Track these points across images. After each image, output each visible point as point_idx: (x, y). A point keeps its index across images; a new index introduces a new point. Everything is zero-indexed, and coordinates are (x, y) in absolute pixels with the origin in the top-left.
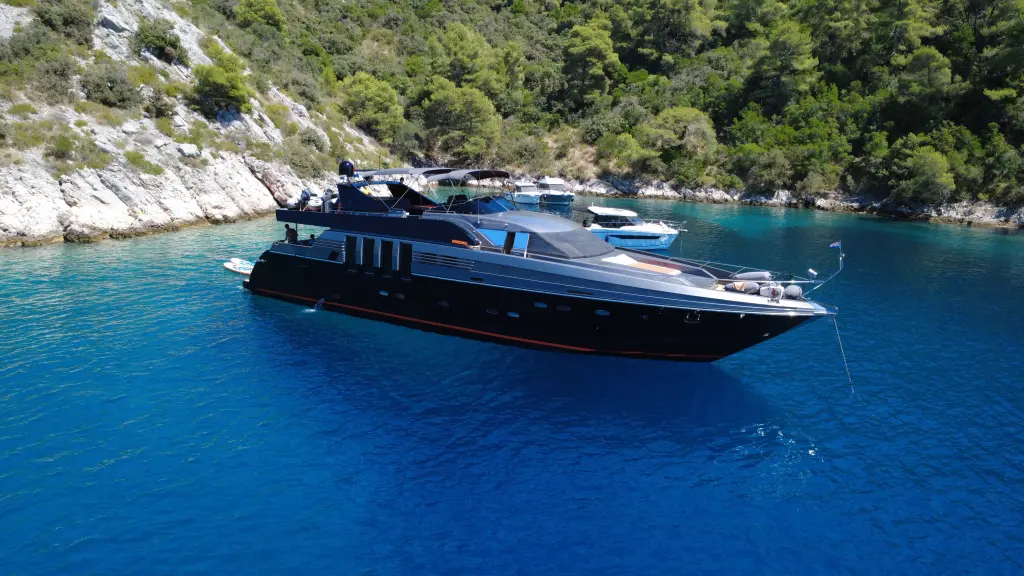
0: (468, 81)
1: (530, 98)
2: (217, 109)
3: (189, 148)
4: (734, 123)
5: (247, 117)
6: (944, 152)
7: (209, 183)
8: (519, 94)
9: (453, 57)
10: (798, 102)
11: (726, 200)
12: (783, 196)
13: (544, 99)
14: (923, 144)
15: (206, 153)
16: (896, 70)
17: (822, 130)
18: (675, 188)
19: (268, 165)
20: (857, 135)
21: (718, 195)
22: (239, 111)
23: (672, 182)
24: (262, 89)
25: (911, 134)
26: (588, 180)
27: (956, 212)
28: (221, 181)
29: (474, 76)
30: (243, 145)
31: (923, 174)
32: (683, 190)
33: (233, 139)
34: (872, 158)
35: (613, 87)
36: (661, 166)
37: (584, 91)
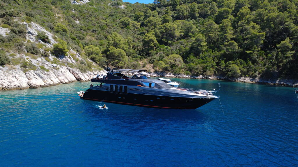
0: (119, 47)
1: (134, 52)
2: (59, 55)
3: (55, 65)
4: (187, 58)
5: (67, 57)
6: (238, 65)
7: (60, 74)
8: (132, 51)
9: (114, 41)
10: (203, 53)
11: (187, 77)
12: (201, 76)
13: (138, 52)
14: (233, 63)
15: (58, 66)
16: (225, 46)
17: (209, 60)
18: (174, 75)
19: (74, 69)
20: (217, 61)
21: (185, 76)
22: (65, 55)
23: (173, 73)
24: (69, 49)
25: (230, 61)
26: (152, 73)
28: (63, 73)
29: (120, 46)
30: (66, 64)
31: (233, 70)
32: (176, 75)
33: (64, 62)
34: (221, 67)
35: (156, 49)
36: (170, 69)
37: (148, 50)
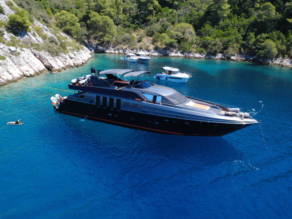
0: (103, 12)
1: (126, 19)
2: (18, 31)
3: (13, 49)
4: (201, 29)
5: (29, 33)
6: (274, 41)
7: (22, 62)
8: (122, 16)
9: (96, 2)
10: (223, 21)
11: (200, 57)
12: (220, 56)
13: (131, 19)
14: (267, 38)
15: (18, 50)
16: (257, 9)
17: (232, 31)
18: (182, 53)
19: (40, 53)
20: (244, 33)
21: (197, 55)
22: (26, 31)
23: (181, 51)
24: (32, 21)
25: (263, 34)
26: (151, 50)
27: (278, 62)
28: (26, 60)
29: (105, 10)
30: (30, 45)
31: (267, 48)
32: (185, 54)
33: (26, 43)
34: (250, 42)
35: (156, 14)
36: (177, 45)
37: (146, 16)
